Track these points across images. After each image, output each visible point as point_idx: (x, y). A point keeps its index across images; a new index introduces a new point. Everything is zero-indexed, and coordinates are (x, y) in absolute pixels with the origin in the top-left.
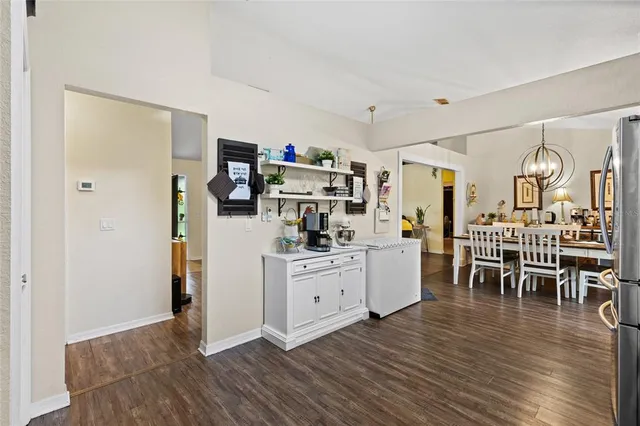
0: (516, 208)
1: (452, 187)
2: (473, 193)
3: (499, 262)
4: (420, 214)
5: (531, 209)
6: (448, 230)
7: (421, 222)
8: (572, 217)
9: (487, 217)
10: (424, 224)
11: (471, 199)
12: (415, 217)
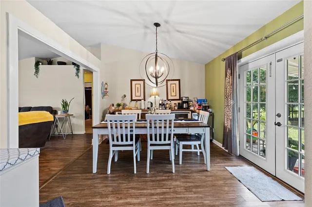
0: (132, 100)
1: (91, 88)
2: (106, 89)
3: (132, 145)
4: (65, 105)
5: (140, 100)
6: (88, 115)
7: (66, 111)
8: (160, 104)
9: (115, 106)
10: (69, 113)
11: (105, 94)
12: (61, 107)
